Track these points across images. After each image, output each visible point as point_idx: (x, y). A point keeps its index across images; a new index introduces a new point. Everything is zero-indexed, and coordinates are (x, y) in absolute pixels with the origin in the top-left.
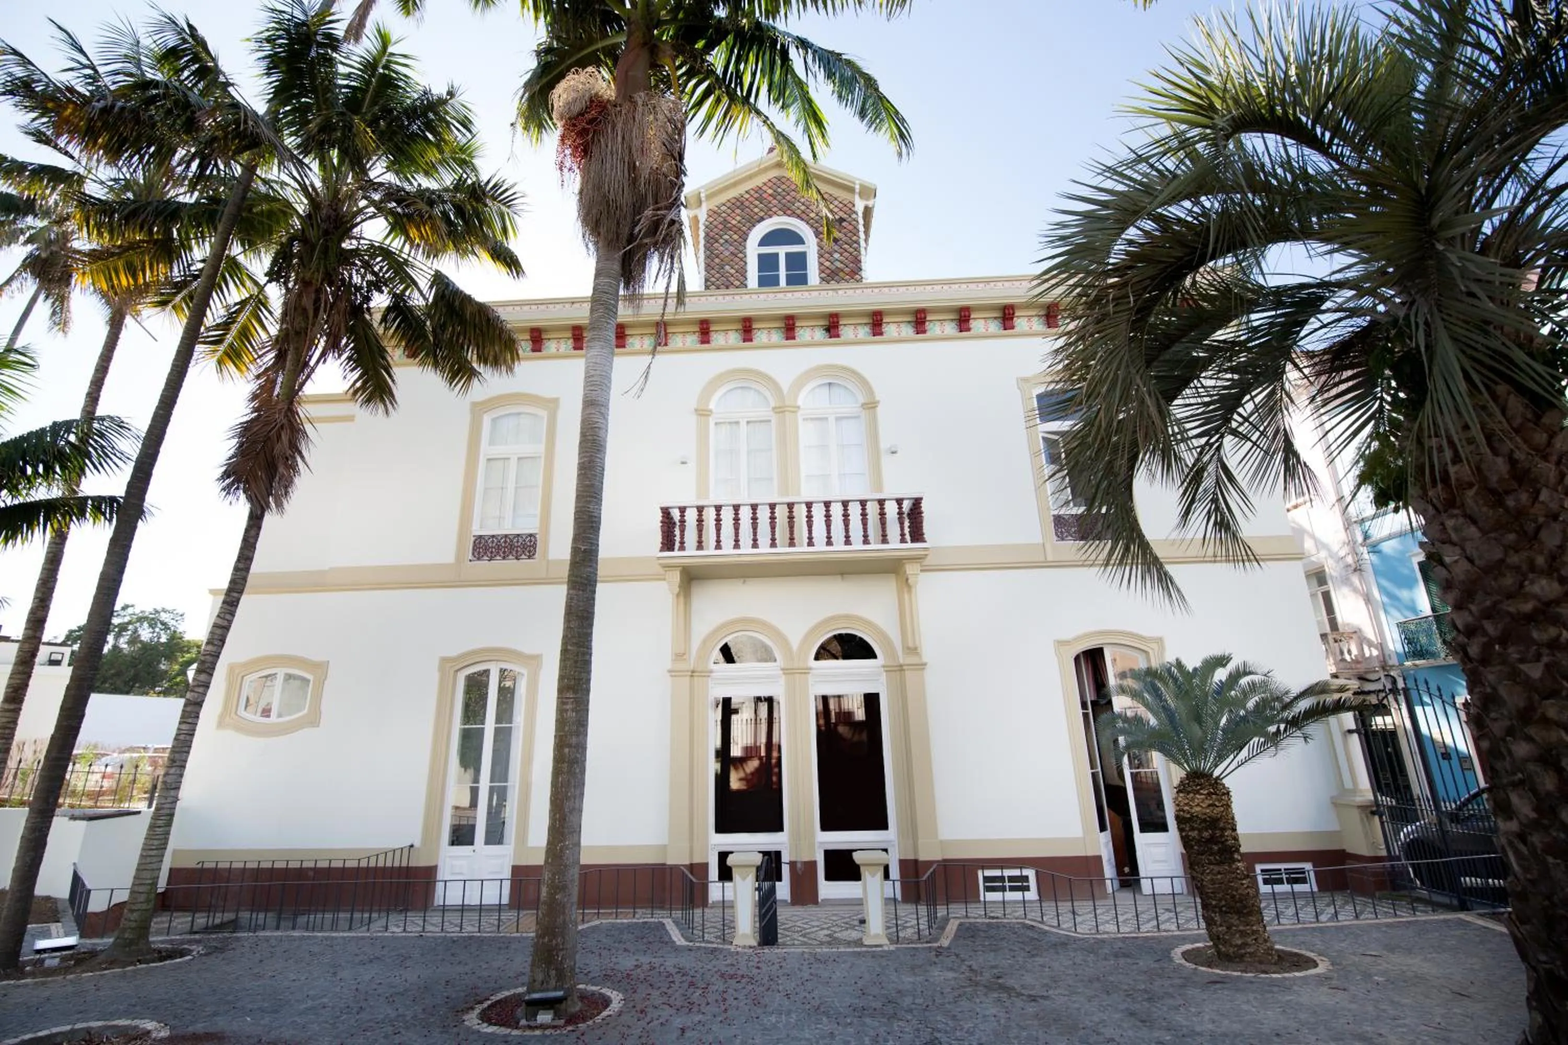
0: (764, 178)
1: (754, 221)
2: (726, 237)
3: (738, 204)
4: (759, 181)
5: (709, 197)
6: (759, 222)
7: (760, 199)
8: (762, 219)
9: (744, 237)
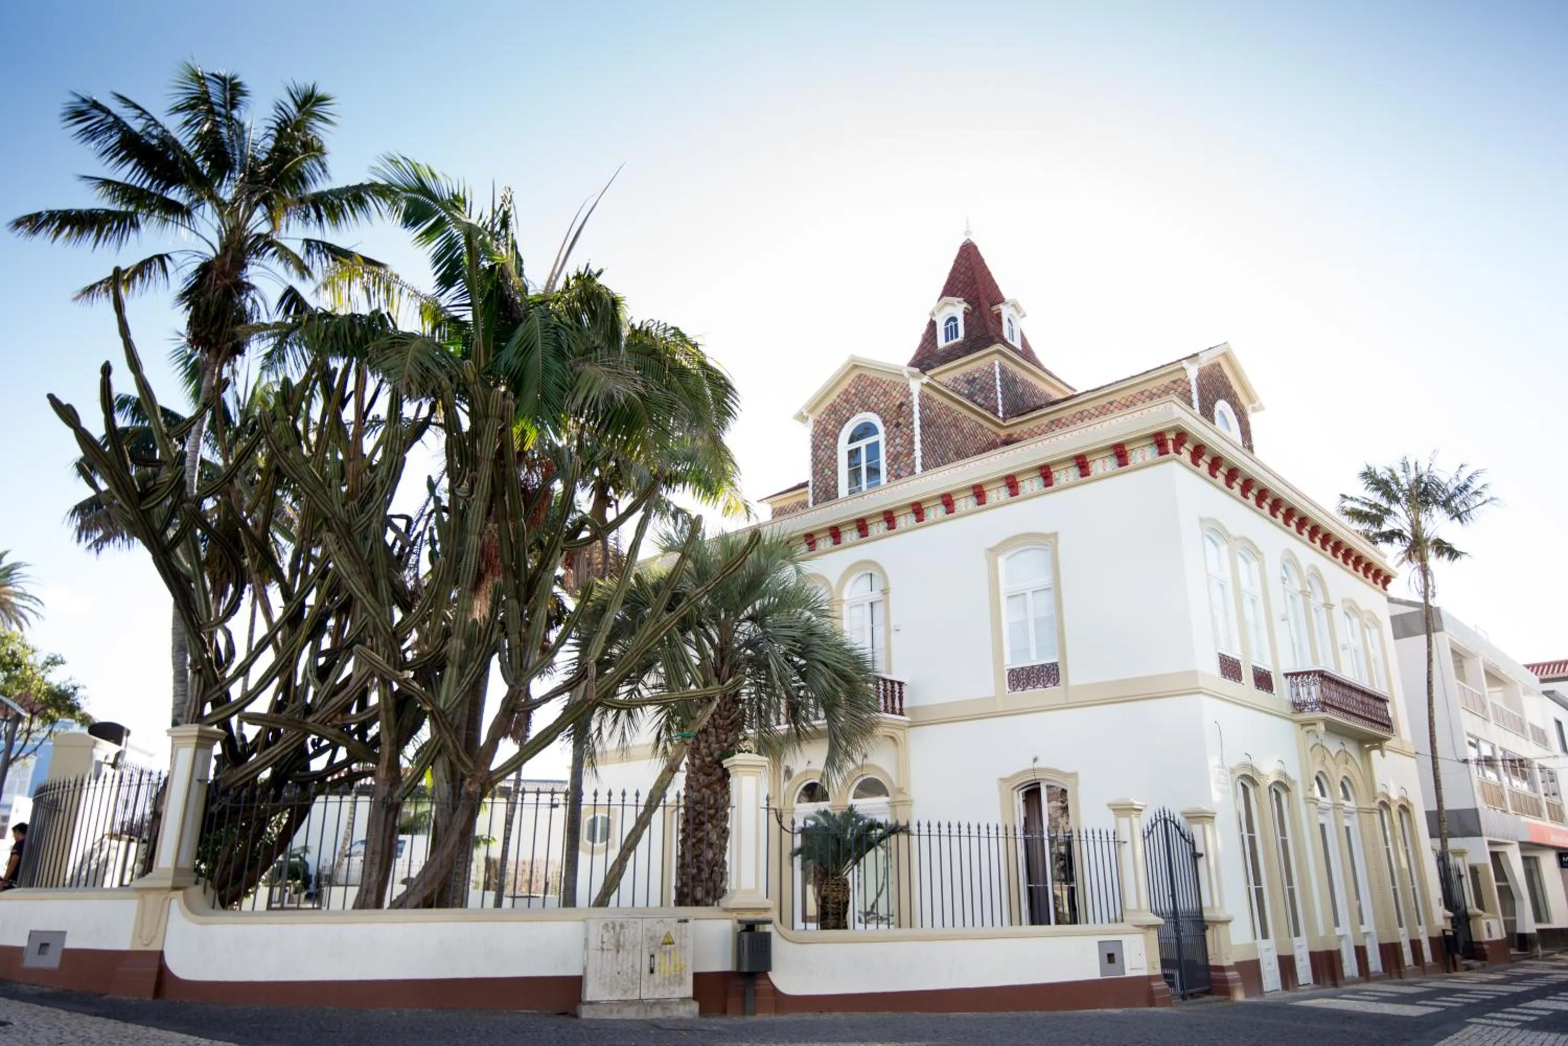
0: (848, 381)
1: (842, 423)
2: (826, 442)
3: (833, 409)
4: (845, 385)
5: (811, 411)
6: (846, 422)
7: (846, 401)
8: (848, 419)
9: (836, 438)
